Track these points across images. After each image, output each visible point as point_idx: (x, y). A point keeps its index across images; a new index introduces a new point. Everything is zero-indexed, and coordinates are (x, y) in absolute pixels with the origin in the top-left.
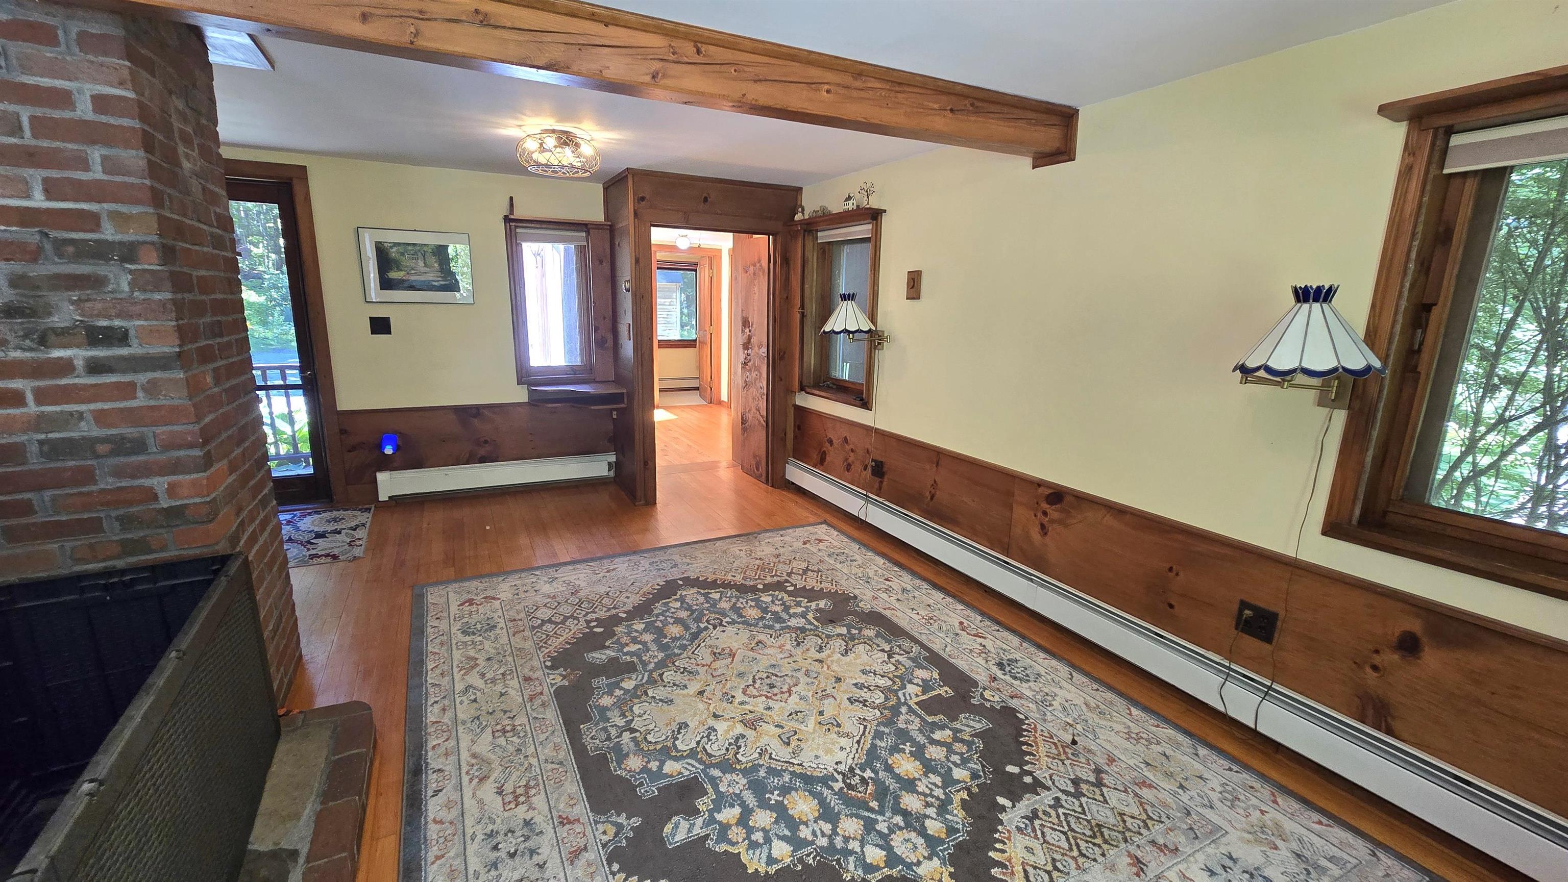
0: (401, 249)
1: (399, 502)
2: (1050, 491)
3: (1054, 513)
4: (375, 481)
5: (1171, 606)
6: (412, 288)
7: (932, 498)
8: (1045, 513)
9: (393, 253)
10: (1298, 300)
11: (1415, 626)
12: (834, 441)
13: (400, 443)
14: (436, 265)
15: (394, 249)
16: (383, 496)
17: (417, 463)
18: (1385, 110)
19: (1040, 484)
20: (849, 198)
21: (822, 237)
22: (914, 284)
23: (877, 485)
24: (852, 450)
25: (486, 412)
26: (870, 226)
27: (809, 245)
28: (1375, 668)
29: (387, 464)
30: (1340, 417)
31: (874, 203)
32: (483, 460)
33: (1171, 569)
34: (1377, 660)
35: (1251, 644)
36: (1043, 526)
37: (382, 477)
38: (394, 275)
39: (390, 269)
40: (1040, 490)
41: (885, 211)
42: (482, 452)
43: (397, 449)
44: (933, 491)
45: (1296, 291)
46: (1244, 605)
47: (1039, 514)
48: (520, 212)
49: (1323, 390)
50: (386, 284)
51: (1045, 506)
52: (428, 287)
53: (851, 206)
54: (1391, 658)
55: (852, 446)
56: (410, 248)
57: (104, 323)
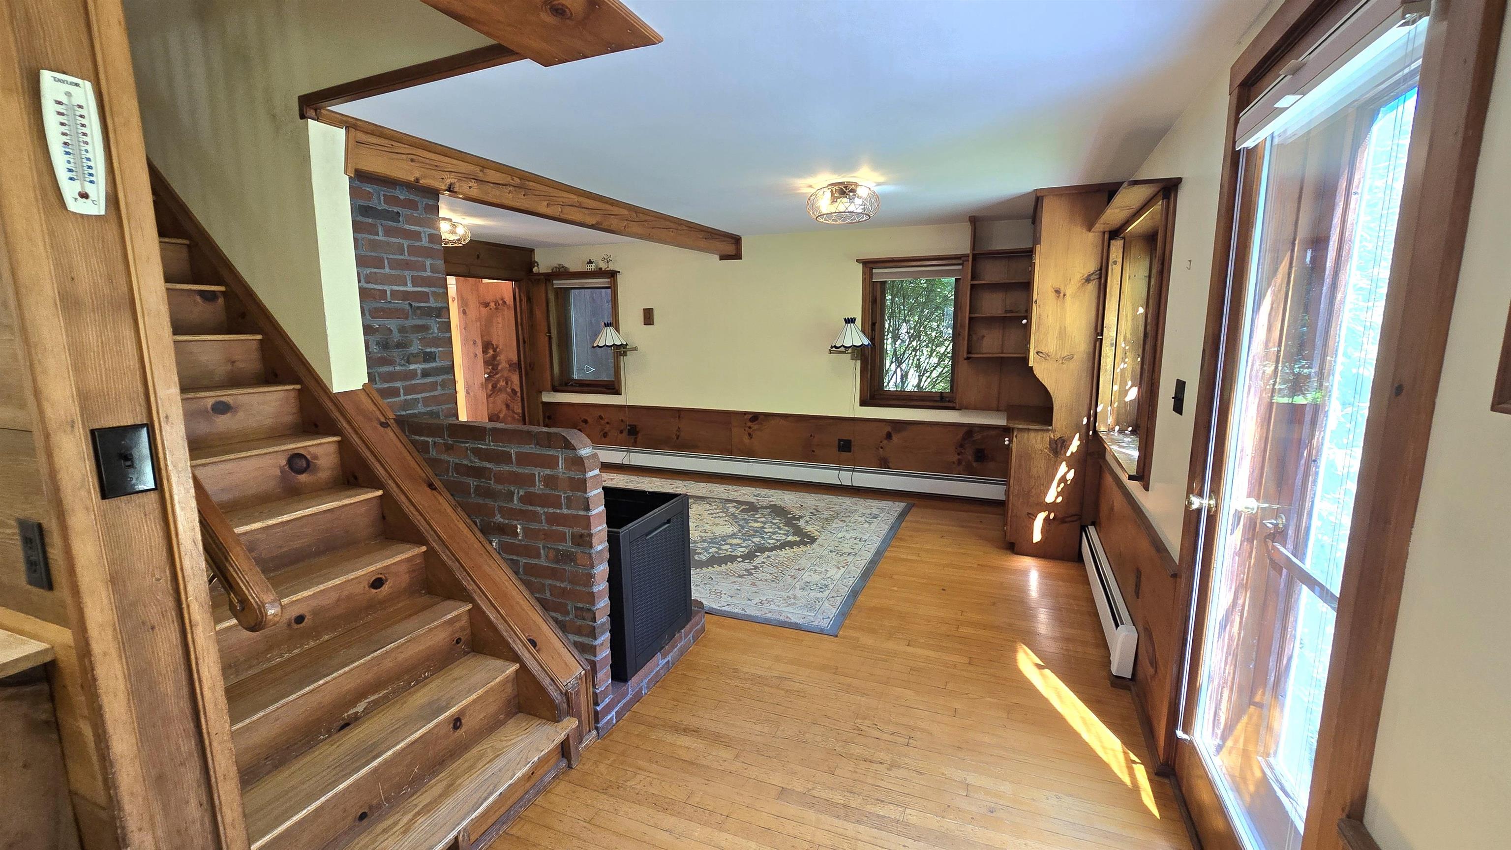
2: (750, 416)
3: (755, 426)
5: (813, 451)
7: (677, 438)
8: (750, 428)
10: (846, 323)
11: (889, 429)
12: (589, 420)
18: (857, 261)
19: (745, 413)
20: (590, 262)
21: (557, 284)
22: (648, 317)
23: (633, 440)
24: (608, 423)
26: (609, 280)
27: (550, 288)
28: (882, 448)
30: (859, 362)
31: (612, 267)
33: (811, 436)
34: (881, 445)
35: (845, 455)
36: (749, 434)
40: (746, 417)
41: (619, 272)
44: (678, 434)
45: (845, 319)
46: (840, 440)
47: (747, 429)
49: (853, 353)
51: (749, 424)
53: (592, 267)
54: (885, 442)
55: (606, 420)
57: (428, 350)
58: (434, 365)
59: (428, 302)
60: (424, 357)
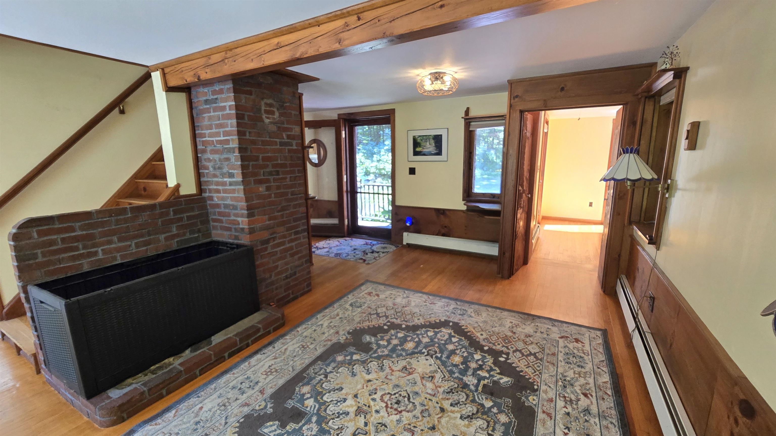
0: (421, 138)
1: (411, 247)
4: (402, 236)
6: (424, 155)
9: (419, 140)
13: (413, 221)
14: (434, 144)
15: (419, 139)
16: (405, 243)
17: (418, 231)
21: (662, 100)
25: (447, 213)
27: (650, 108)
29: (407, 230)
32: (444, 235)
37: (405, 234)
38: (418, 149)
39: (417, 147)
41: (688, 68)
42: (443, 231)
43: (412, 224)
48: (472, 114)
50: (416, 153)
52: (431, 154)
56: (424, 137)
57: (230, 171)
58: (234, 180)
59: (229, 144)
60: (229, 175)
